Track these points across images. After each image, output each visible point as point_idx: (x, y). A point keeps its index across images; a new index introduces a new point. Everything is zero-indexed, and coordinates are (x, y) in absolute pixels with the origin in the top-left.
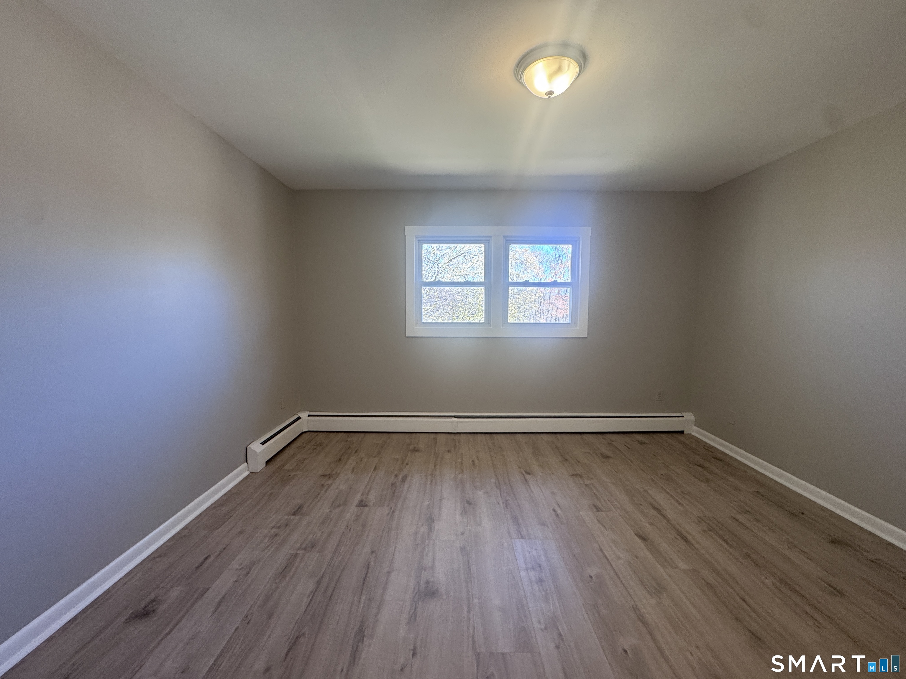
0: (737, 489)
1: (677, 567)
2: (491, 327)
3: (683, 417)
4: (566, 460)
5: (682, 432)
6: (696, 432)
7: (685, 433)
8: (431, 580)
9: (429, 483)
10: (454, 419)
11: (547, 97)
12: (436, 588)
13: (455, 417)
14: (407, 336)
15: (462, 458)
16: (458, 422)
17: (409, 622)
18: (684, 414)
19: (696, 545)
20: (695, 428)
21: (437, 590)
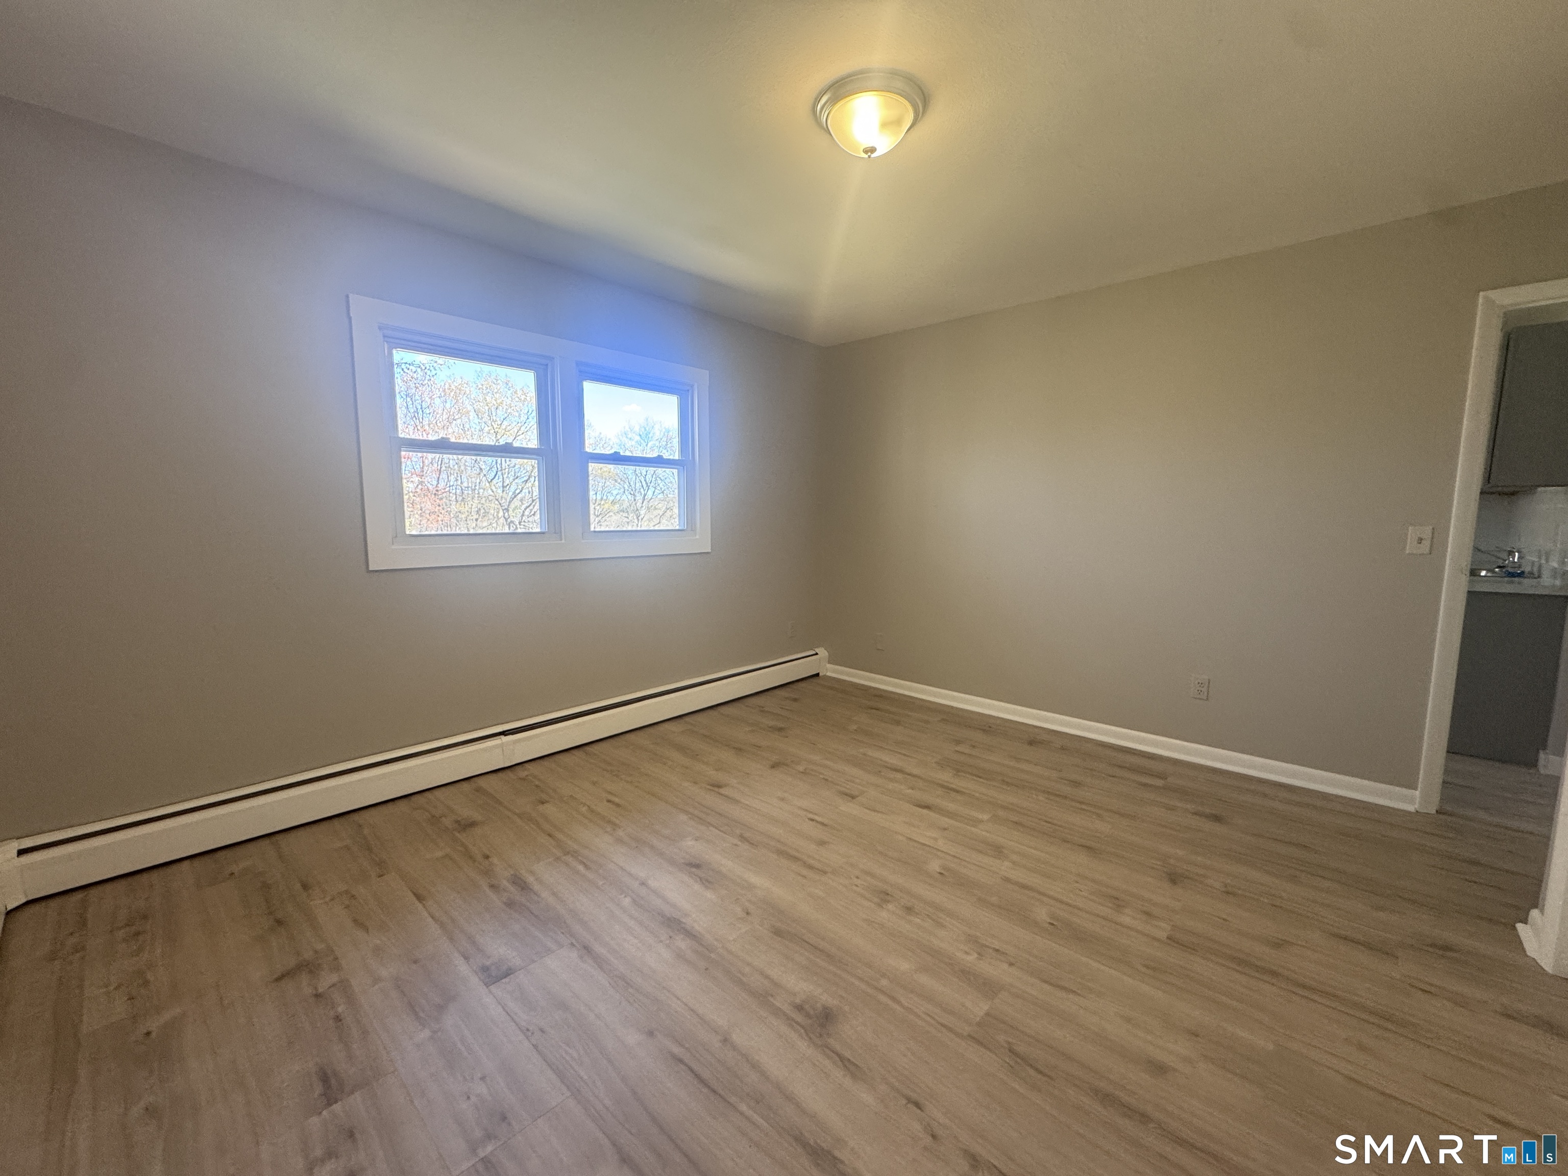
0: (927, 722)
1: (981, 821)
2: (561, 540)
3: (817, 654)
4: (740, 750)
5: (817, 675)
6: (832, 671)
7: (820, 674)
8: (798, 1001)
9: (581, 868)
10: (504, 739)
11: (866, 156)
12: (819, 1005)
13: (504, 733)
14: (371, 569)
15: (585, 804)
16: (515, 742)
17: (854, 1076)
18: (817, 650)
19: (967, 791)
20: (829, 666)
21: (825, 1008)
